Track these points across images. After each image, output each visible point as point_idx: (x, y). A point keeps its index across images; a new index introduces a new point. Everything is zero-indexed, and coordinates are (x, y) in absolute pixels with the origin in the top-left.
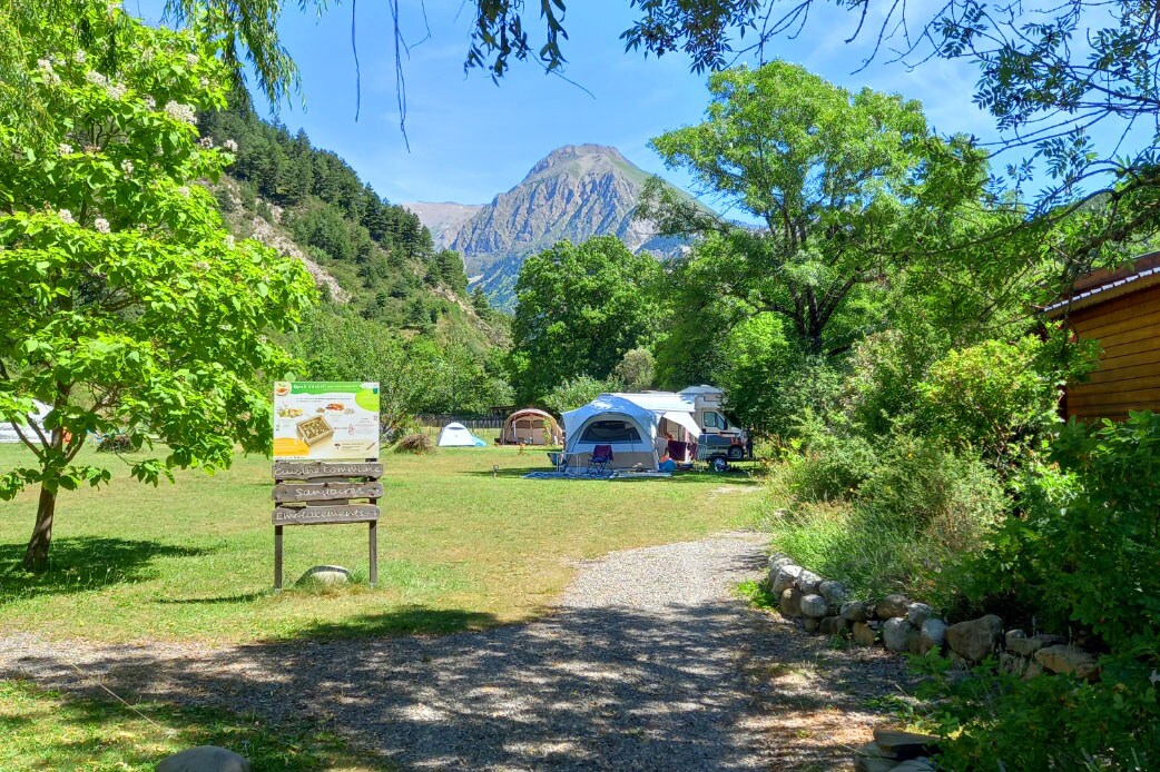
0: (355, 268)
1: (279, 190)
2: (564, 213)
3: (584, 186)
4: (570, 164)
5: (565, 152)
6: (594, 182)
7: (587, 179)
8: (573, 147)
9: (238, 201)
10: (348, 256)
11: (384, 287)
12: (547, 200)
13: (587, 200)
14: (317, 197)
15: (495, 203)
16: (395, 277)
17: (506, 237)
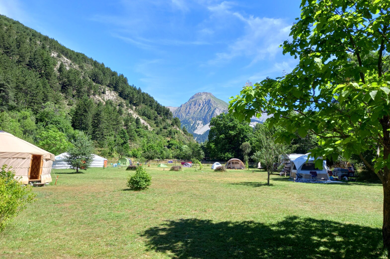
0: (154, 122)
1: (134, 102)
2: (198, 109)
3: (203, 102)
4: (200, 97)
5: (199, 94)
6: (206, 101)
7: (204, 101)
8: (201, 93)
9: (125, 105)
10: (152, 118)
11: (161, 126)
12: (194, 106)
13: (204, 106)
14: (144, 104)
15: (181, 106)
16: (164, 124)
17: (184, 115)
